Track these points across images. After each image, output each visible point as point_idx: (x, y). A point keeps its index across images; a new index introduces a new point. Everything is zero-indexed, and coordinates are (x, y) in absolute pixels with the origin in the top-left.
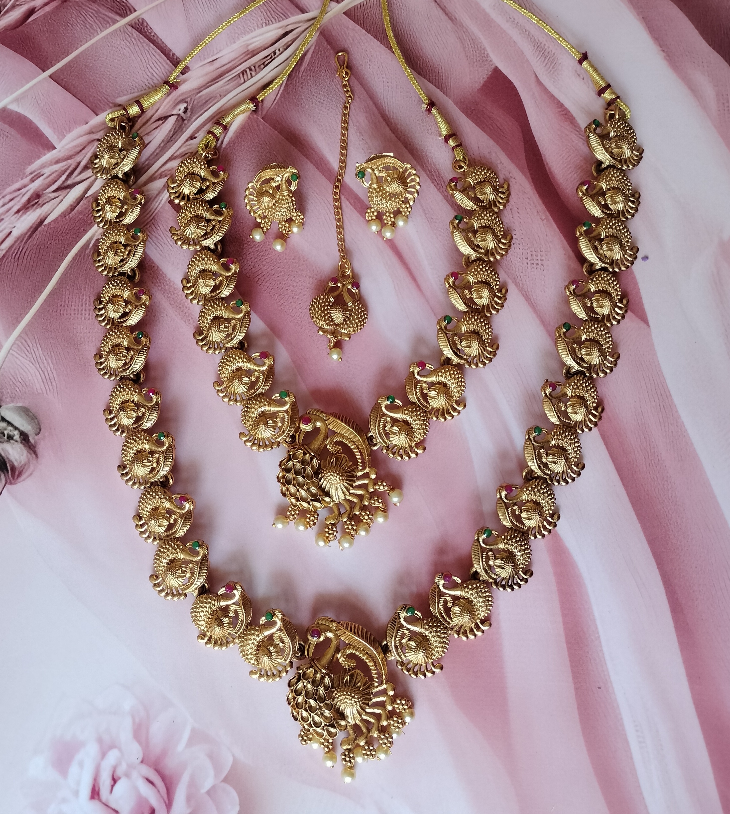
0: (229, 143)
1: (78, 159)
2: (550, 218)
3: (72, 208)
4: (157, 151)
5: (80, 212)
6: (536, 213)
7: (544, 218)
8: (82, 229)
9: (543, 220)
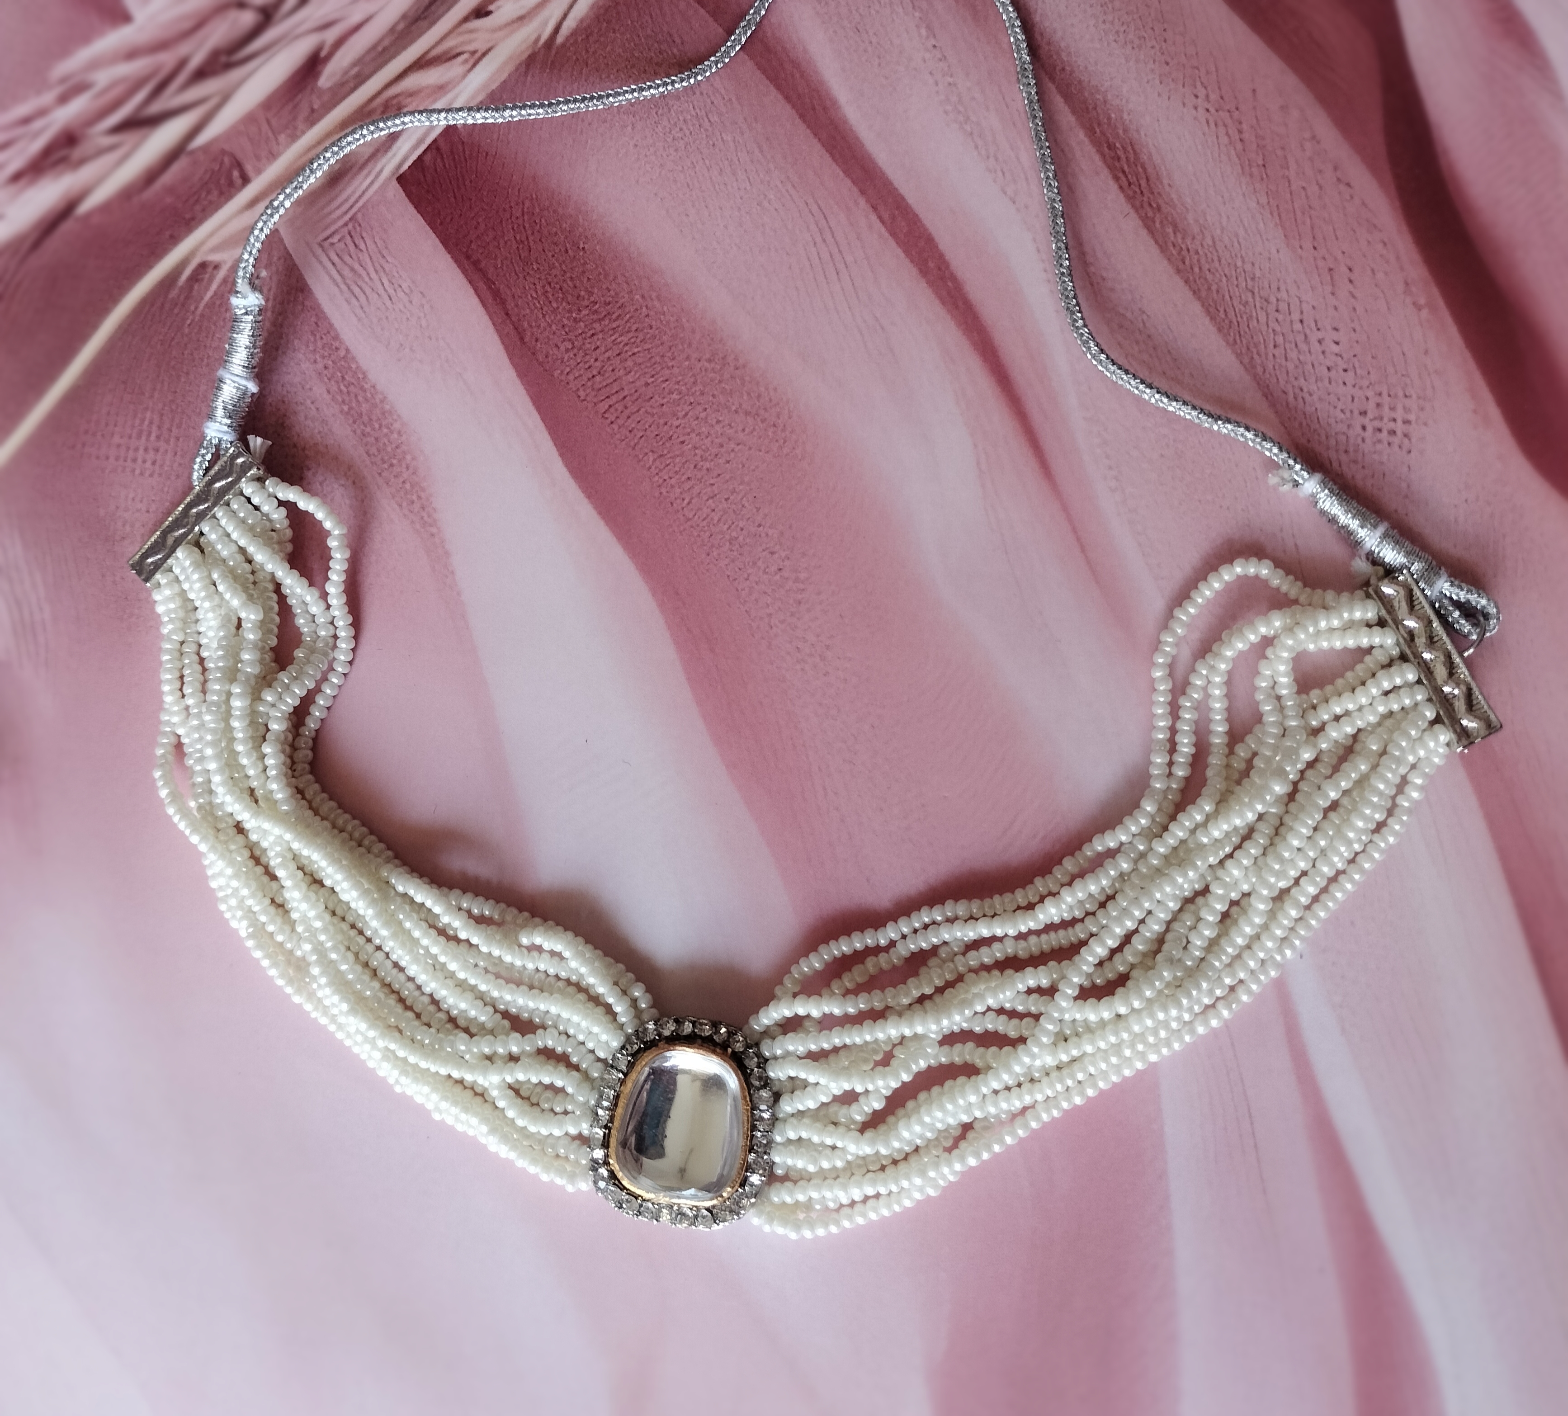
0: (574, 33)
1: (183, 49)
2: (1441, 303)
3: (151, 176)
4: (386, 42)
5: (170, 190)
6: (1400, 288)
7: (1422, 301)
8: (168, 233)
9: (1418, 307)
